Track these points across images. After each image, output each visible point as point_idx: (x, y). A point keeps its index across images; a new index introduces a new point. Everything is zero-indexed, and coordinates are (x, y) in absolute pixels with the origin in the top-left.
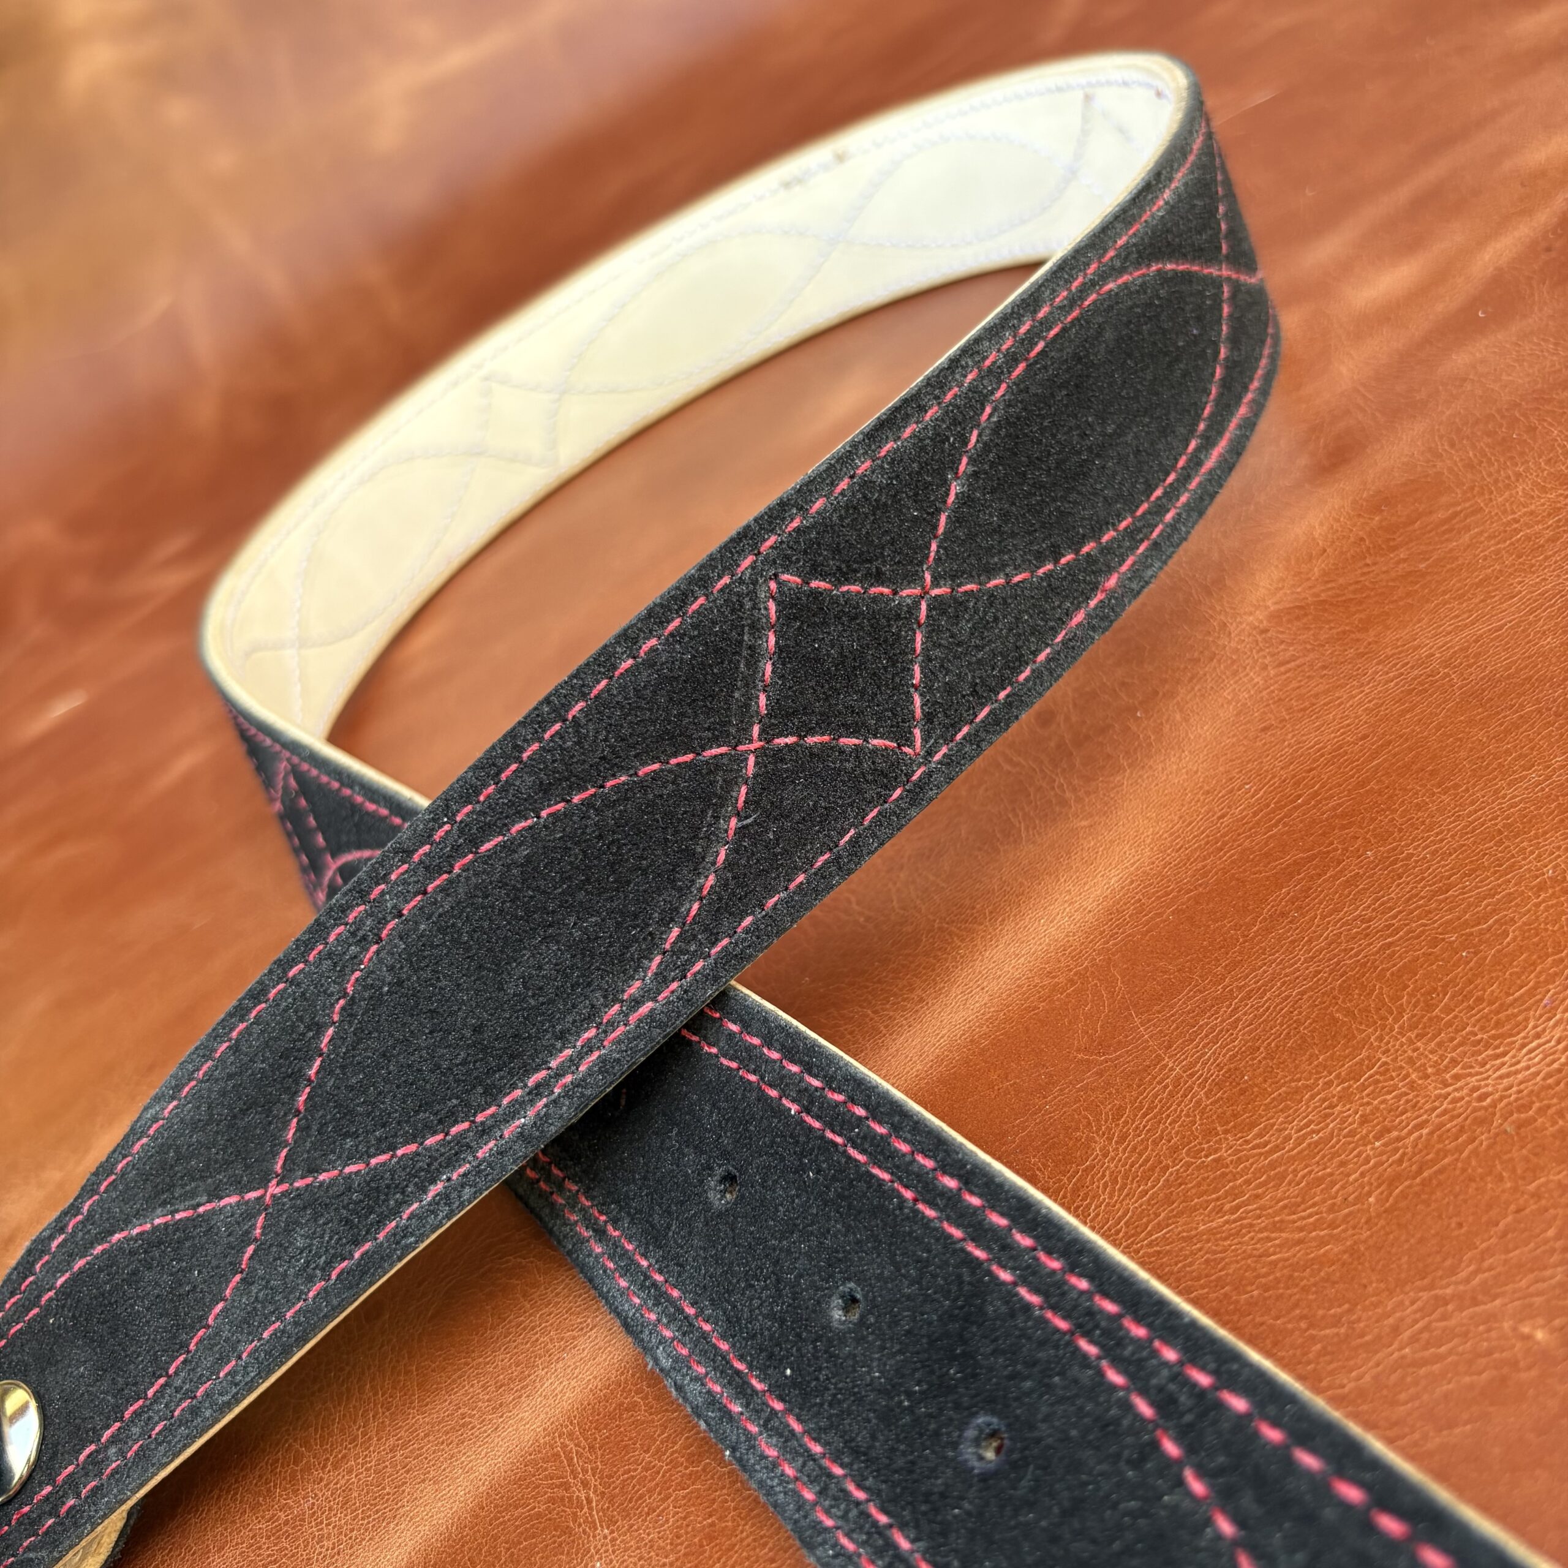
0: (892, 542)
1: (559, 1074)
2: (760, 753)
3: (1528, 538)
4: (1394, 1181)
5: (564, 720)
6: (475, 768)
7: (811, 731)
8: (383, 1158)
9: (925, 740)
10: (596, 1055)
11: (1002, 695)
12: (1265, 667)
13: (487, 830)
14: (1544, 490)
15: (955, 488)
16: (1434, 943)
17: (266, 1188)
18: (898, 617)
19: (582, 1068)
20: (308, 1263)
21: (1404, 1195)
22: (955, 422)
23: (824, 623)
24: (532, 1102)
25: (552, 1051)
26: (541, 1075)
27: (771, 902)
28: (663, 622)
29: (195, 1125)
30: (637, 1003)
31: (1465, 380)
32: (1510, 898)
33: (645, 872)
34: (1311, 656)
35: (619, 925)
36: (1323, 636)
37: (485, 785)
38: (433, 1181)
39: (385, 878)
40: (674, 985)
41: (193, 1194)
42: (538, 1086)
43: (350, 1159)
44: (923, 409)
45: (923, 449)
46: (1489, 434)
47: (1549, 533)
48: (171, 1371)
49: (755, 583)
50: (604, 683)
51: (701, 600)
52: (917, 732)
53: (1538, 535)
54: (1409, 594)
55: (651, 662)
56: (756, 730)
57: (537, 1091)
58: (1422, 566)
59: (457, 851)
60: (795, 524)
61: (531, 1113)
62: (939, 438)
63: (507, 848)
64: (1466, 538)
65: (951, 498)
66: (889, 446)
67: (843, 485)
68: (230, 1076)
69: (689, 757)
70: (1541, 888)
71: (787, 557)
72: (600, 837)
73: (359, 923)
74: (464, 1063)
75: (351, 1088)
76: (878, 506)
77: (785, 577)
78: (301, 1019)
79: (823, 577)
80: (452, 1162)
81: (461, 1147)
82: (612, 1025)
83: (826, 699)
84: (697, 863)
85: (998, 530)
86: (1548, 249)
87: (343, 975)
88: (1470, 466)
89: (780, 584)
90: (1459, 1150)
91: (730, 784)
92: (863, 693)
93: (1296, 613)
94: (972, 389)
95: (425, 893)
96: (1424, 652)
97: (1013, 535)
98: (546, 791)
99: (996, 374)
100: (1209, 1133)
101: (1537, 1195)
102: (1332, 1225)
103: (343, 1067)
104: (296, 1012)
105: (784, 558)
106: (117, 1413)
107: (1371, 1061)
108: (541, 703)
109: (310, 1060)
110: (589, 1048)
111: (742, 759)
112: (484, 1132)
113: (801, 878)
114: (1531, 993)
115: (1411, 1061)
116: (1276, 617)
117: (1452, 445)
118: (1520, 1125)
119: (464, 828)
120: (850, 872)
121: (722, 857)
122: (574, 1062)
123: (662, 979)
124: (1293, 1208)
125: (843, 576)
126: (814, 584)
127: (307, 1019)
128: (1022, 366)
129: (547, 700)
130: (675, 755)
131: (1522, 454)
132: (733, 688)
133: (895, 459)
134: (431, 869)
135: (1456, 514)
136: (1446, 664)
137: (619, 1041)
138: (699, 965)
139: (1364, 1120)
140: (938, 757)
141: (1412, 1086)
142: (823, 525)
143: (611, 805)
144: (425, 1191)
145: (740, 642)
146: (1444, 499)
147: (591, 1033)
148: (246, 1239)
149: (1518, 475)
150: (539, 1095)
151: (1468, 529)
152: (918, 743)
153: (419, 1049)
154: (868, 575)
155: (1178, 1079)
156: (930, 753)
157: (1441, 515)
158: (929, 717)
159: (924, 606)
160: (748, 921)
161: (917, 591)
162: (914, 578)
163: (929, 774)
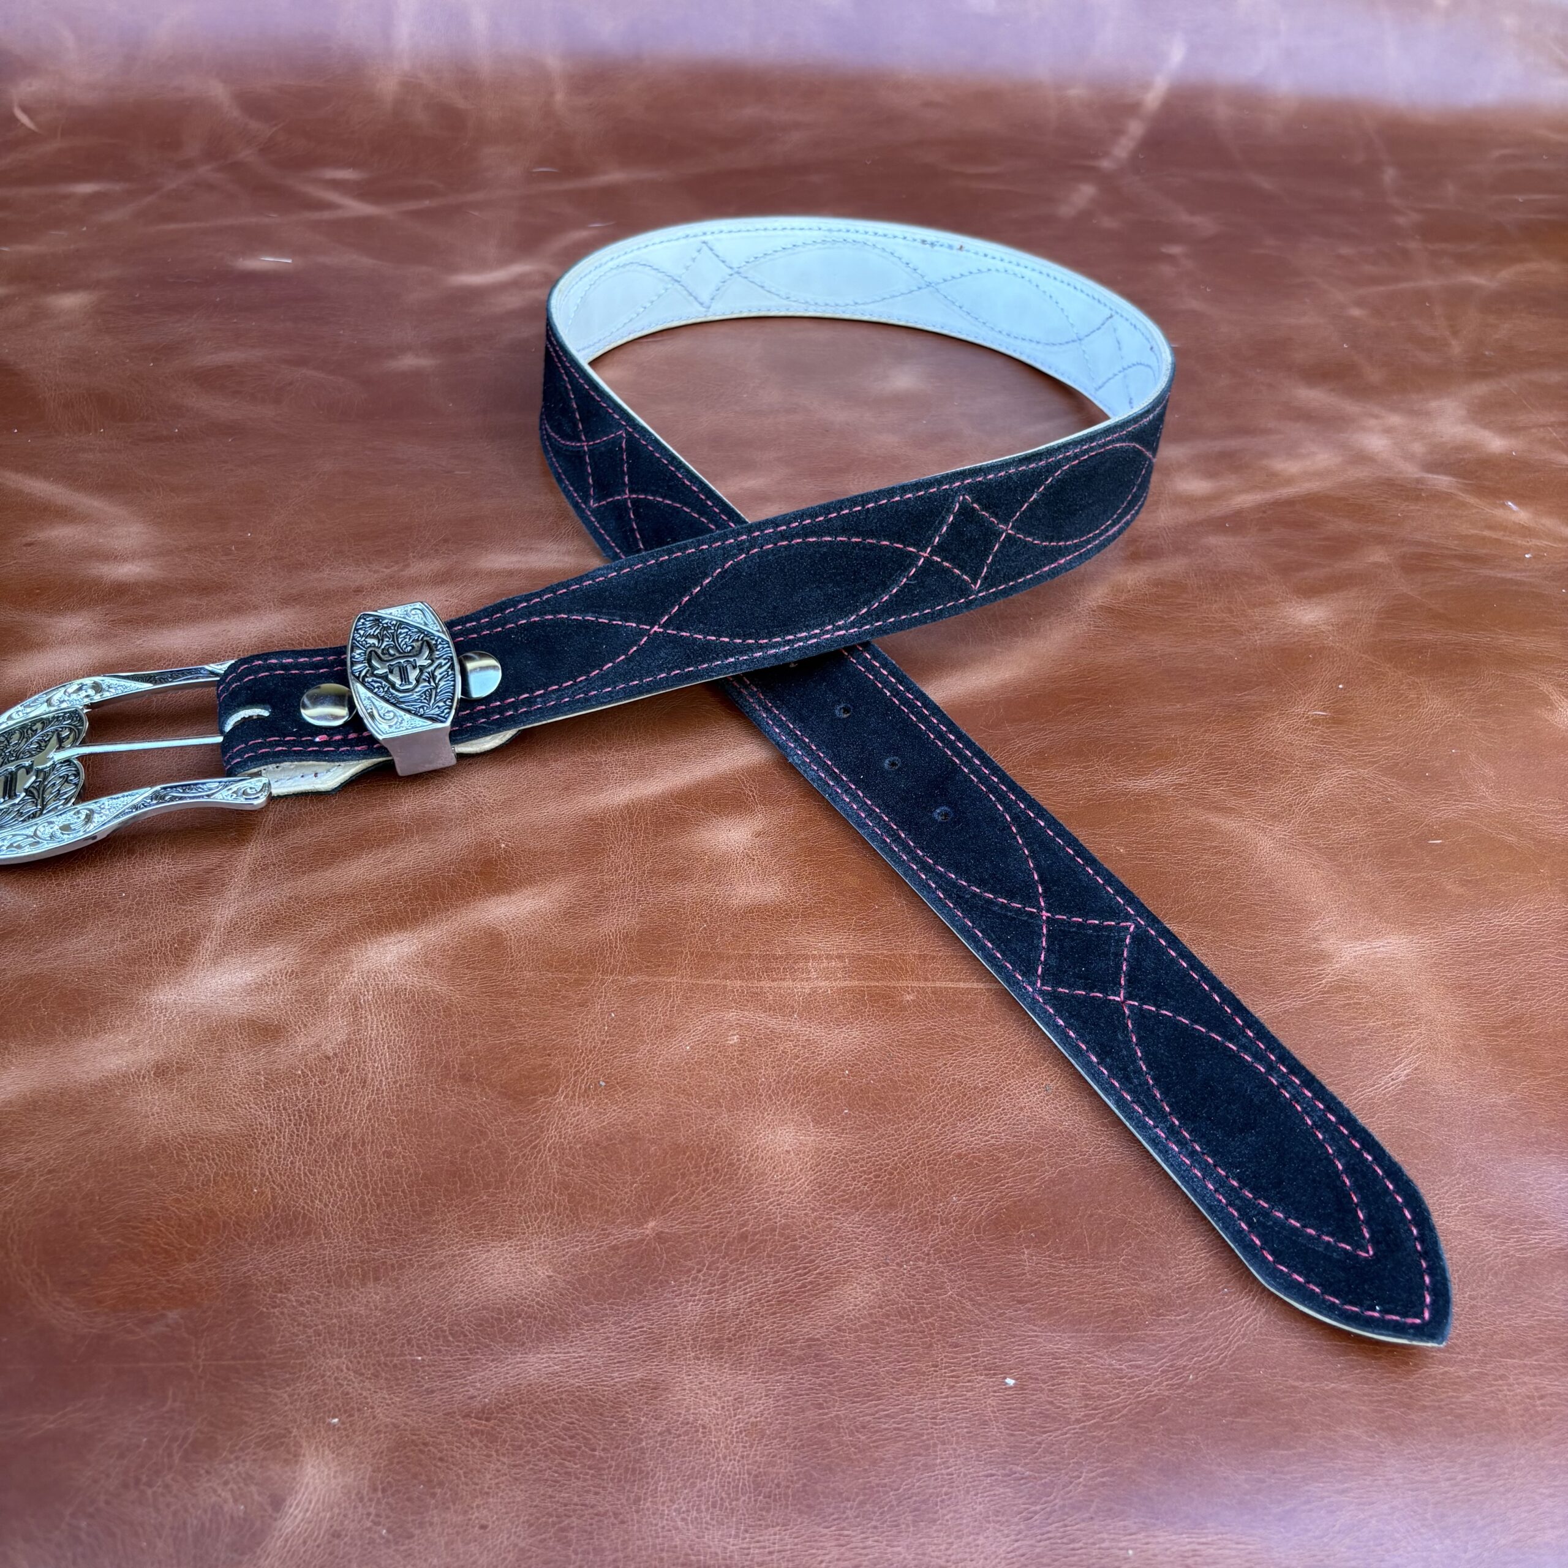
0: (1007, 505)
1: (800, 640)
2: (927, 559)
3: (1209, 626)
4: (1090, 800)
5: (863, 507)
6: (820, 507)
7: (947, 561)
8: (714, 638)
9: (980, 586)
10: (815, 640)
11: (1011, 583)
12: (1090, 625)
13: (813, 533)
14: (1223, 611)
15: (1035, 496)
16: (1126, 741)
17: (652, 627)
18: (995, 534)
19: (809, 642)
20: (662, 664)
21: (1092, 805)
22: (1047, 471)
23: (971, 522)
24: (784, 646)
25: (801, 631)
26: (791, 637)
27: (903, 617)
28: (919, 490)
29: (624, 587)
30: (840, 628)
31: (1211, 551)
32: (1157, 738)
33: (866, 582)
34: (1110, 629)
35: (847, 596)
36: (1117, 624)
37: (821, 516)
38: (732, 656)
39: (762, 531)
40: (856, 630)
41: (613, 614)
42: (789, 640)
43: (699, 632)
44: (1041, 460)
45: (1033, 475)
46: (1212, 579)
47: (1217, 628)
48: (578, 680)
49: (956, 493)
50: (885, 501)
51: (935, 489)
52: (979, 582)
53: (1213, 627)
54: (1156, 625)
55: (906, 502)
56: (929, 550)
57: (788, 642)
58: (1166, 617)
59: (798, 536)
60: (980, 479)
61: (782, 649)
62: (1040, 474)
63: (818, 544)
64: (1187, 614)
65: (1032, 499)
66: (1024, 468)
67: (1003, 474)
68: (653, 575)
69: (901, 546)
70: (1168, 739)
71: (971, 490)
72: (855, 559)
73: (743, 542)
74: (764, 618)
75: (711, 605)
76: (1009, 488)
77: (967, 497)
78: (699, 568)
79: (979, 504)
80: (742, 653)
81: (750, 649)
82: (827, 632)
83: (958, 551)
84: (886, 588)
85: (1040, 520)
86: (1264, 512)
87: (726, 560)
88: (1199, 588)
89: (964, 499)
90: (1115, 799)
91: (911, 565)
92: (971, 556)
93: (1109, 610)
94: (1059, 461)
95: (776, 544)
96: (1154, 648)
97: (1043, 525)
98: (844, 531)
99: (1068, 459)
100: (1028, 766)
101: (1134, 818)
102: (1066, 804)
103: (711, 595)
104: (698, 564)
105: (970, 489)
106: (545, 686)
107: (1092, 766)
108: (859, 496)
109: (696, 586)
110: (815, 636)
111: (918, 557)
112: (761, 647)
113: (917, 614)
114: (1153, 767)
115: (1106, 771)
116: (1100, 607)
117: (1196, 576)
118: (1136, 799)
119: (804, 527)
120: (935, 620)
121: (895, 591)
122: (807, 639)
123: (853, 625)
124: (1054, 796)
125: (985, 508)
126: (975, 505)
127: (702, 569)
128: (1077, 461)
129: (862, 496)
130: (897, 543)
131: (1220, 594)
132: (929, 529)
133: (1024, 473)
134: (783, 536)
135: (1186, 604)
136: (1161, 656)
137: (827, 639)
138: (868, 627)
139: (1085, 781)
140: (981, 595)
141: (1104, 778)
142: (989, 484)
143: (864, 548)
144: (727, 659)
145: (940, 513)
146: (1185, 596)
147: (817, 631)
148: (635, 642)
149: (1216, 601)
150: (788, 644)
151: (1189, 611)
152: (978, 585)
153: (748, 604)
154: (993, 512)
155: (1020, 747)
156: (979, 592)
157: (1181, 601)
158: (986, 578)
159: (1004, 535)
160: (892, 620)
161: (1005, 528)
162: (1006, 523)
163: (975, 599)
